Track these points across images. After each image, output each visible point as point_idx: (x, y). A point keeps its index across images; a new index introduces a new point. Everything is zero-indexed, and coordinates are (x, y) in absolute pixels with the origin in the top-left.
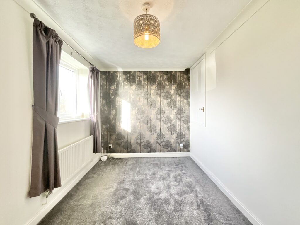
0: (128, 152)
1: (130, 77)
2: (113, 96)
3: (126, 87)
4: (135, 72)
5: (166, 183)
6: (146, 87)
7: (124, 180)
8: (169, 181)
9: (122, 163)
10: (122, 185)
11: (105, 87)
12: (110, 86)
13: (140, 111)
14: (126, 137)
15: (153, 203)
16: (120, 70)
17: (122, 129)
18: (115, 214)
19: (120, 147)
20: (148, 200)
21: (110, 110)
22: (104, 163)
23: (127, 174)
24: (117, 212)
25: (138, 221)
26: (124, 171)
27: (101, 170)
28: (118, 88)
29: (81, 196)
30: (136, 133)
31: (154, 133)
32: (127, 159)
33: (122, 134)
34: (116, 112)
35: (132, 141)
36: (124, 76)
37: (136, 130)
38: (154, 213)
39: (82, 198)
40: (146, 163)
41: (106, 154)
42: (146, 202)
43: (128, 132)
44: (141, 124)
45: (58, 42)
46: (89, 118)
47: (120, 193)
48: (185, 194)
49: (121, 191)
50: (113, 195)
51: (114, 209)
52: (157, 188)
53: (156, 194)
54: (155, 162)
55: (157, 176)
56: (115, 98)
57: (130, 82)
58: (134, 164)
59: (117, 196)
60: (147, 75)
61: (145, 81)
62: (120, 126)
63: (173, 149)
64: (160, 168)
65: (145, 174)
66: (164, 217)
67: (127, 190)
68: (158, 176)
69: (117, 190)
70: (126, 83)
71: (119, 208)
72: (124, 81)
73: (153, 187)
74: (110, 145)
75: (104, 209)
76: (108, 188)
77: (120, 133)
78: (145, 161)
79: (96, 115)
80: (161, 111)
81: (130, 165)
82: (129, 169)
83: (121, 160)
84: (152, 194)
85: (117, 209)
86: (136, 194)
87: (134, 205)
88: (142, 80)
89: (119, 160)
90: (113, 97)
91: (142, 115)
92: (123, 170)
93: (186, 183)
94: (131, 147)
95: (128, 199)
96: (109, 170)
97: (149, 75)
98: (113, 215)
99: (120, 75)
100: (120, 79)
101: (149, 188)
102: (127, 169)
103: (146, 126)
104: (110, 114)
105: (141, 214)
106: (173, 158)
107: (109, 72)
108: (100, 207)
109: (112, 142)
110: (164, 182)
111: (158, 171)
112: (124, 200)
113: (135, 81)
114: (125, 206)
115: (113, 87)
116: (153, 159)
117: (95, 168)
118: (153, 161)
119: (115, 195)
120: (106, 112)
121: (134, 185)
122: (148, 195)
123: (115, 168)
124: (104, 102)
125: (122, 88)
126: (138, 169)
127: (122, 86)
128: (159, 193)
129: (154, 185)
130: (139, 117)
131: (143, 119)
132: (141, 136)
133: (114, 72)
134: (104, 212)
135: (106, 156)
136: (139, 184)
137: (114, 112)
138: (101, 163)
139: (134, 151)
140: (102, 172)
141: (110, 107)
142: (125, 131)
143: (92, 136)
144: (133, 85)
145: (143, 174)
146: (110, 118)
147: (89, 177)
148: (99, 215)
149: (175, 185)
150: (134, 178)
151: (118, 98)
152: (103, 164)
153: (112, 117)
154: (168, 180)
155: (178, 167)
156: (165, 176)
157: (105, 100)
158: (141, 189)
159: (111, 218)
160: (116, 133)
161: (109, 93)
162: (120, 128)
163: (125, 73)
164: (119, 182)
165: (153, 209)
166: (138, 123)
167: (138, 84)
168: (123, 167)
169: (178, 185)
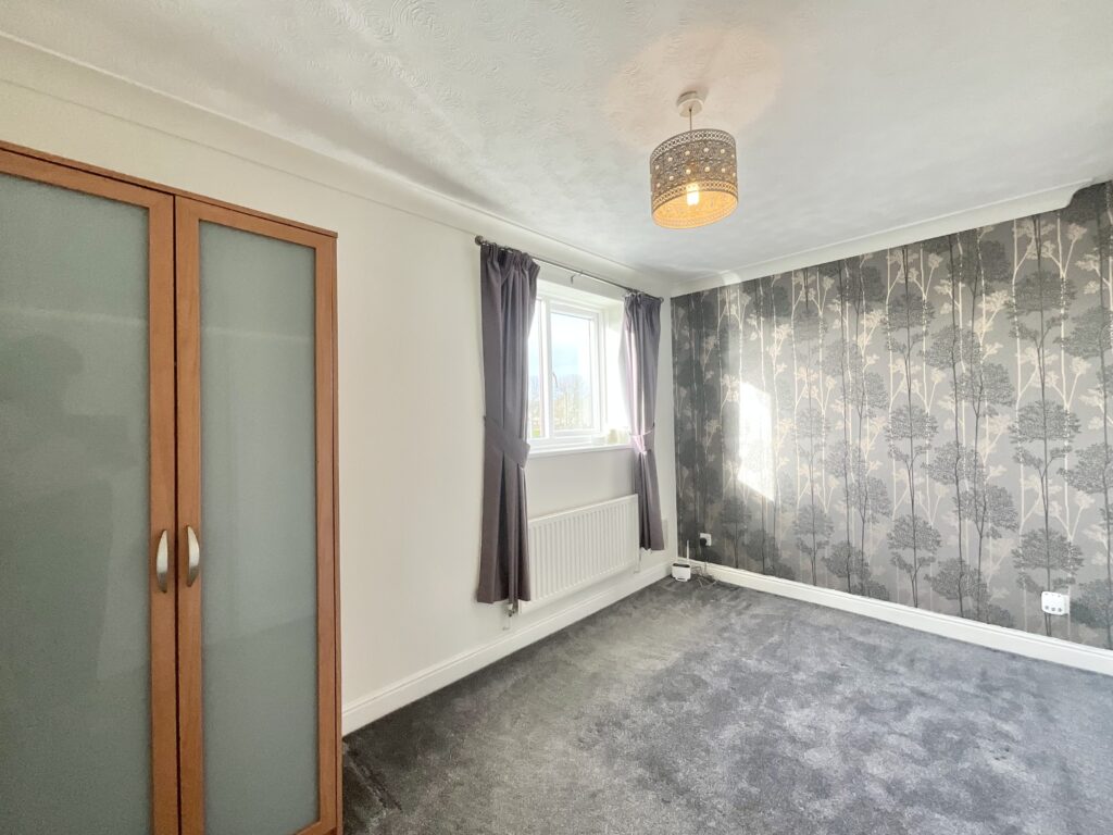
0: (765, 572)
1: (770, 296)
2: (711, 373)
3: (754, 336)
4: (788, 275)
5: (864, 727)
6: (837, 323)
7: (706, 654)
8: (885, 729)
9: (733, 603)
10: (693, 664)
11: (687, 346)
12: (700, 338)
13: (811, 421)
14: (758, 516)
15: (760, 758)
16: (732, 279)
17: (742, 486)
18: (634, 722)
19: (736, 547)
20: (748, 740)
21: (703, 420)
22: (677, 589)
23: (731, 640)
24: (640, 723)
25: (681, 774)
26: (725, 629)
27: (657, 605)
28: (727, 342)
29: (581, 648)
30: (794, 505)
31: (878, 516)
32: (757, 595)
33: (742, 502)
34: (722, 425)
35: (781, 537)
36: (747, 299)
37: (795, 494)
38: (744, 784)
39: (581, 652)
40: (827, 628)
41: (687, 561)
42: (738, 742)
43: (763, 499)
44: (817, 474)
45: (527, 273)
46: (627, 443)
47: (676, 681)
48: (929, 805)
49: (680, 677)
50: (653, 678)
51: (635, 710)
52: (809, 727)
53: (793, 740)
54: (871, 640)
55: (840, 688)
56: (717, 377)
57: (768, 315)
58: (770, 618)
59: (660, 686)
60: (837, 276)
61: (829, 301)
62: (735, 476)
63: (998, 608)
64: (876, 668)
65: (793, 661)
66: (770, 814)
67: (699, 683)
68: (844, 689)
69: (670, 672)
70: (754, 323)
71: (650, 716)
72: (747, 316)
73: (794, 713)
74: (703, 535)
75: (615, 697)
76: (651, 657)
77: (735, 499)
78: (826, 619)
79: (646, 437)
80: (911, 421)
81: (754, 616)
82: (743, 626)
83: (735, 593)
84: (774, 731)
85: (645, 716)
86: (720, 707)
87: (696, 730)
88: (816, 298)
89: (728, 592)
90: (709, 375)
91: (821, 436)
92: (724, 623)
93: (976, 770)
94: (775, 557)
95: (686, 706)
96: (682, 610)
97: (847, 272)
98: (627, 723)
99: (732, 297)
100: (733, 312)
101: (776, 710)
102: (738, 628)
103: (835, 483)
104: (703, 432)
105: (701, 762)
106: (990, 653)
107: (697, 295)
108: (608, 690)
109: (709, 525)
110: (856, 720)
111: (856, 673)
112: (675, 704)
113: (787, 309)
114: (669, 720)
115: (711, 342)
116: (864, 625)
117: (647, 594)
118: (868, 632)
119: (657, 678)
120: (689, 426)
121: (731, 678)
122: (757, 729)
123: (700, 611)
124: (684, 392)
125: (741, 342)
126: (775, 638)
127: (741, 335)
128: (807, 746)
129: (806, 711)
130: (806, 444)
131: (824, 454)
132: (814, 520)
133: (714, 291)
134: (610, 704)
135: (687, 566)
136: (748, 685)
137: (712, 426)
138: (670, 585)
139: (787, 573)
140: (657, 609)
141: (702, 410)
142: (752, 493)
143: (636, 496)
144: (778, 324)
145: (786, 662)
146: (702, 446)
147: (621, 609)
148: (597, 706)
149: (903, 755)
150: (744, 659)
151: (727, 377)
152: (672, 589)
153: (707, 442)
154: (885, 724)
155: (987, 699)
156: (881, 703)
157: (685, 387)
158: (748, 700)
159: (619, 725)
160: (720, 495)
161: (698, 364)
162: (735, 481)
163: (750, 286)
164: (686, 654)
165: (747, 774)
166: (803, 469)
167: (799, 318)
168: (727, 616)
169: (924, 763)
